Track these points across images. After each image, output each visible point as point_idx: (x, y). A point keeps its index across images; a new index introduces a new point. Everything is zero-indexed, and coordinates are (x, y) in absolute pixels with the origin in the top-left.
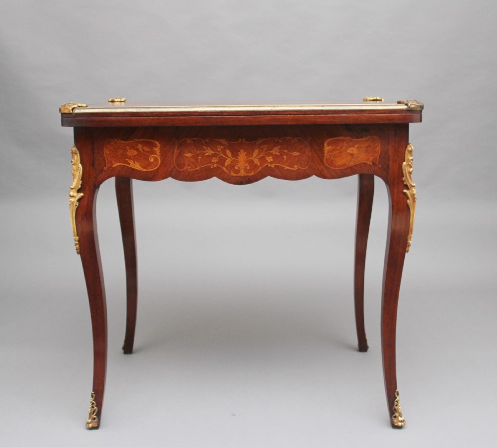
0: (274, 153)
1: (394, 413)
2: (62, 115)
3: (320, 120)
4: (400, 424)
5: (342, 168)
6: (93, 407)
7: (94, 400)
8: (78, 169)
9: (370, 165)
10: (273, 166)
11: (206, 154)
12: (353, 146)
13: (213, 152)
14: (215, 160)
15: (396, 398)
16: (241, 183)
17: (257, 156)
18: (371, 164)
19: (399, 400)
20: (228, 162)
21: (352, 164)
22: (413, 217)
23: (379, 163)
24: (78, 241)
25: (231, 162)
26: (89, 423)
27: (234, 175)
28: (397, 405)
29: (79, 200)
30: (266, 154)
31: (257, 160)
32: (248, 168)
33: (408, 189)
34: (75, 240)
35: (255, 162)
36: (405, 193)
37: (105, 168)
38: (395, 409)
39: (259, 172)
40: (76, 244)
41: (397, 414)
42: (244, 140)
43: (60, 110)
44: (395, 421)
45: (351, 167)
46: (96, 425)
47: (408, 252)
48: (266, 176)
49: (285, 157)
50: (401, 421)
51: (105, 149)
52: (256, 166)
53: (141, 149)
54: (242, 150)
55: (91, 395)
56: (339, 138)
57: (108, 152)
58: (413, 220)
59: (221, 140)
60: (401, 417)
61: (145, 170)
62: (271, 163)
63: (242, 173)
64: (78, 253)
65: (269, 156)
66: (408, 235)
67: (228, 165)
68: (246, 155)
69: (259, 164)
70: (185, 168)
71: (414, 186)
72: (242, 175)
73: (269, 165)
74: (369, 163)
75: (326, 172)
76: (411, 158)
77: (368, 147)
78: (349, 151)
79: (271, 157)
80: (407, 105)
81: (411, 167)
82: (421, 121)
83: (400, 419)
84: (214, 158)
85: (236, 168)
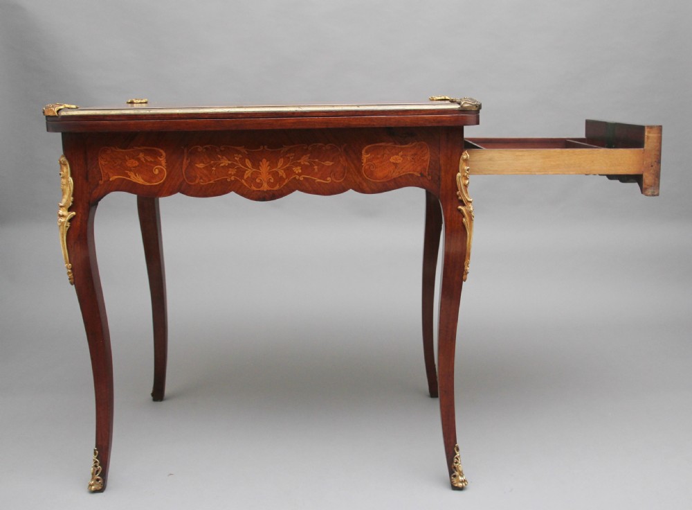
0: (302, 163)
1: (454, 472)
2: (47, 119)
3: (354, 122)
4: (460, 485)
5: (385, 180)
6: (96, 466)
7: (97, 458)
8: (68, 183)
9: (418, 177)
10: (301, 179)
11: (222, 165)
12: (397, 154)
13: (230, 162)
14: (232, 171)
15: (456, 454)
16: (264, 199)
17: (282, 166)
18: (419, 175)
19: (459, 456)
20: (248, 174)
21: (395, 175)
22: (470, 239)
23: (429, 175)
24: (71, 269)
25: (252, 174)
26: (91, 485)
27: (255, 189)
28: (456, 463)
29: (70, 221)
30: (293, 164)
31: (283, 171)
32: (272, 181)
33: (463, 205)
34: (68, 268)
35: (280, 173)
36: (460, 210)
37: (101, 182)
38: (455, 468)
39: (286, 185)
40: (69, 273)
41: (457, 473)
42: (266, 147)
43: (44, 112)
44: (455, 480)
45: (394, 179)
46: (100, 488)
47: (465, 281)
48: (294, 191)
49: (316, 167)
50: (462, 482)
51: (100, 160)
52: (281, 179)
53: (143, 159)
54: (264, 160)
55: (93, 451)
56: (380, 144)
57: (103, 163)
58: (470, 243)
59: (238, 148)
60: (462, 476)
61: (148, 184)
62: (299, 174)
63: (265, 187)
64: (72, 284)
65: (297, 166)
66: (464, 260)
67: (248, 177)
68: (269, 165)
69: (284, 176)
70: (197, 182)
71: (470, 202)
72: (265, 190)
73: (297, 177)
74: (416, 174)
75: (365, 184)
76: (466, 168)
77: (416, 154)
78: (392, 160)
79: (299, 168)
80: (459, 104)
81: (467, 179)
82: (478, 123)
83: (461, 478)
84: (230, 169)
85: (258, 181)
